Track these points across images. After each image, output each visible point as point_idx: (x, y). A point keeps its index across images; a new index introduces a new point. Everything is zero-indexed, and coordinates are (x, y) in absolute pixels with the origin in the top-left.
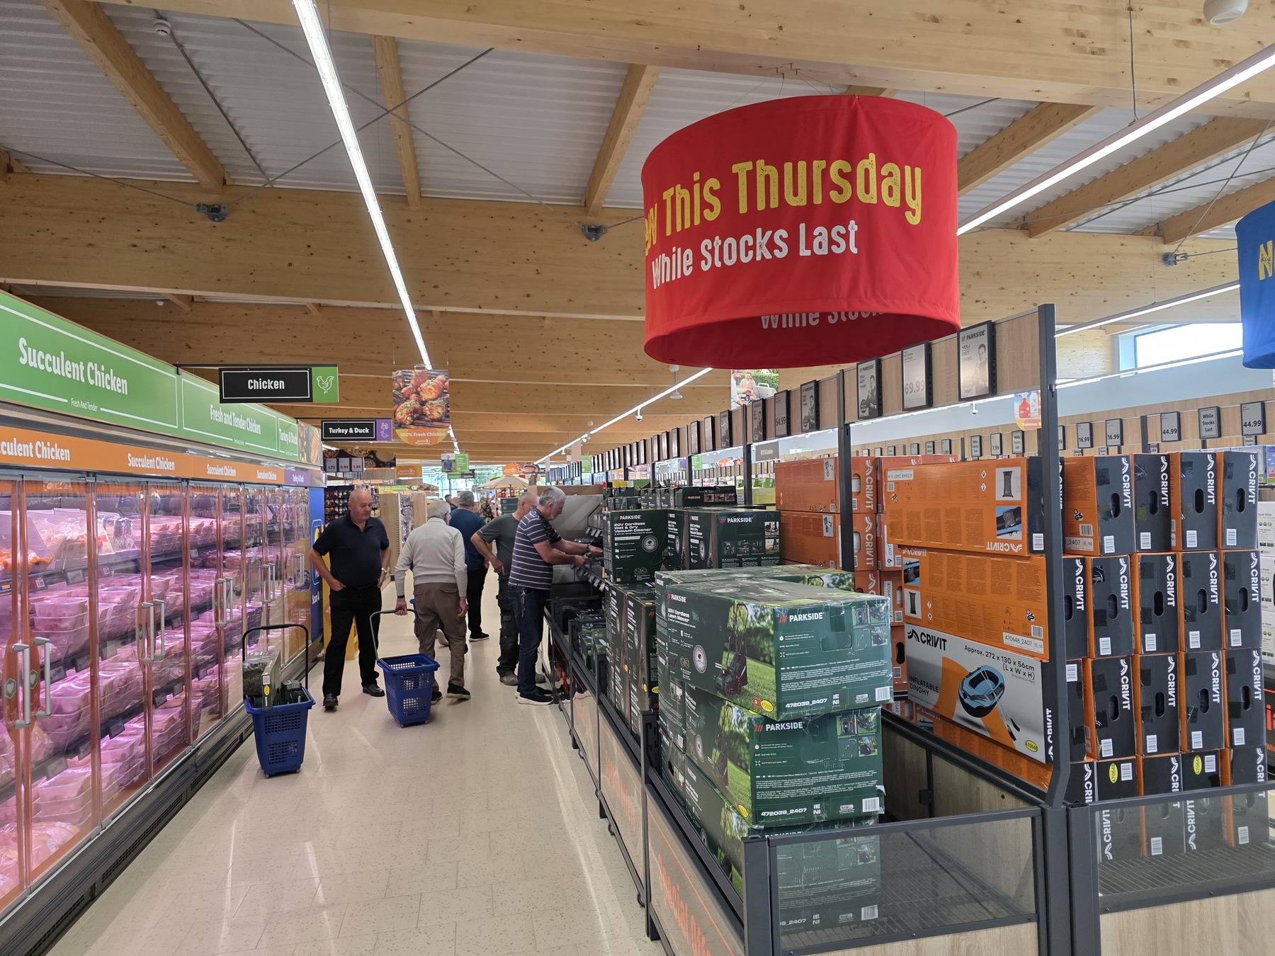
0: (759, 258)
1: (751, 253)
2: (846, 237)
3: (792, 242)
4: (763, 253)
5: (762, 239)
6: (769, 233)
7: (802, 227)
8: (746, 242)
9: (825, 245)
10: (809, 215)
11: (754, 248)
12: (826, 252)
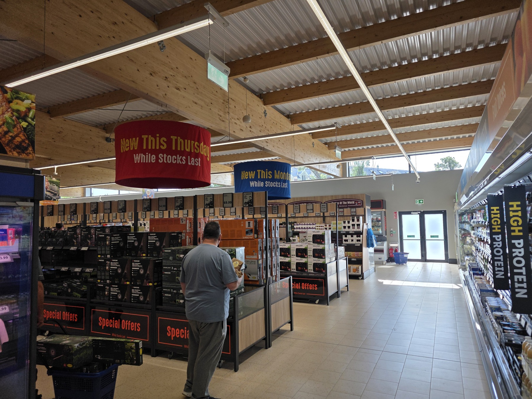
0: (178, 163)
1: (175, 161)
2: (198, 161)
3: (187, 160)
4: (179, 162)
5: (179, 158)
6: (181, 157)
7: (189, 157)
8: (174, 158)
9: (194, 162)
10: (190, 154)
11: (176, 160)
12: (194, 165)
